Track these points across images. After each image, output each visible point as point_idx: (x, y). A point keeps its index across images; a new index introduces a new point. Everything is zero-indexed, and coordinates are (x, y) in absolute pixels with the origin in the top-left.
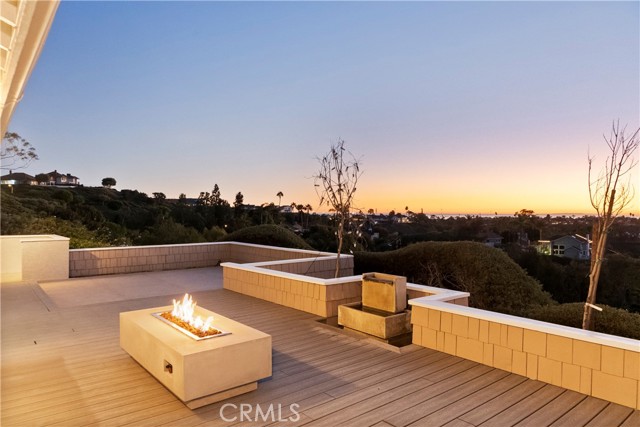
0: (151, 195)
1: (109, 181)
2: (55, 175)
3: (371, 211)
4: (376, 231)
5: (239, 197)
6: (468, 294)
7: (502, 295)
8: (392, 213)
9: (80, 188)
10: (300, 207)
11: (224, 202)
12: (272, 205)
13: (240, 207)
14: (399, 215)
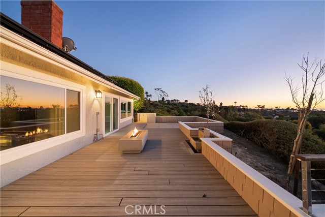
0: (196, 104)
1: (186, 101)
2: (175, 100)
3: (277, 107)
4: (277, 115)
5: (221, 104)
6: (232, 140)
7: (284, 144)
8: (288, 108)
9: (180, 103)
10: (243, 106)
11: (216, 105)
12: (232, 106)
13: (221, 107)
14: (292, 109)
